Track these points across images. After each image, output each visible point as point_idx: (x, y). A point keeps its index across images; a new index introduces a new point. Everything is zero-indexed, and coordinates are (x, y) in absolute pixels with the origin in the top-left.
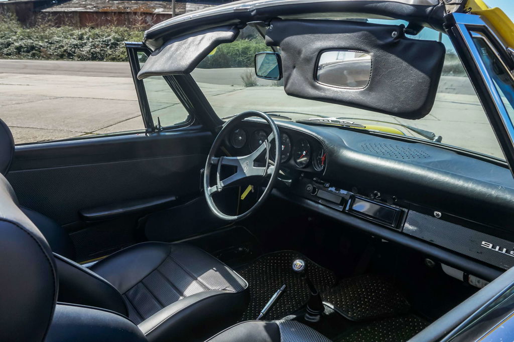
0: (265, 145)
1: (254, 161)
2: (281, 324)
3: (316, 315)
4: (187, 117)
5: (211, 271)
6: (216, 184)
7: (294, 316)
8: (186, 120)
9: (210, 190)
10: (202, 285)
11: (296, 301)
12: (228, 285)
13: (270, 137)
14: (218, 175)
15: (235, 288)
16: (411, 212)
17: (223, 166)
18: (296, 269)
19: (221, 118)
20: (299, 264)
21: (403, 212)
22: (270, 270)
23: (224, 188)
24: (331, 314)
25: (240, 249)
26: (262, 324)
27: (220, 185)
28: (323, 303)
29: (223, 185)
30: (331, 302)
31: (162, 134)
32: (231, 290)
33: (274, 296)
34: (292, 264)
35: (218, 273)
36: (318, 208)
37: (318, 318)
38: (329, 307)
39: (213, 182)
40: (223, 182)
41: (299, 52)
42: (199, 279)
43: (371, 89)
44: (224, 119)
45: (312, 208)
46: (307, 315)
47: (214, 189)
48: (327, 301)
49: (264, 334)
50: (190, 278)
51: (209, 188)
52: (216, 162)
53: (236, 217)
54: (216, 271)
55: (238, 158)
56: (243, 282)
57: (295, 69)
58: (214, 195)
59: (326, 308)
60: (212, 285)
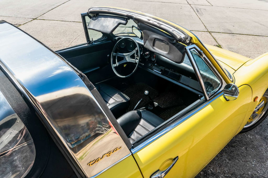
0: (134, 51)
1: (130, 56)
2: (141, 111)
3: (152, 107)
4: (102, 36)
5: (116, 94)
6: (116, 63)
7: (145, 108)
8: (102, 37)
9: (114, 66)
10: (114, 99)
11: (144, 102)
12: (123, 99)
13: (136, 49)
14: (116, 60)
15: (126, 100)
16: (183, 76)
17: (118, 57)
18: (146, 94)
19: (114, 34)
20: (146, 92)
21: (181, 75)
22: (134, 90)
23: (119, 66)
24: (157, 106)
25: (123, 83)
26: (136, 111)
27: (117, 64)
28: (154, 103)
29: (119, 64)
30: (157, 102)
31: (93, 44)
32: (124, 101)
33: (139, 102)
34: (144, 92)
35: (119, 95)
36: (153, 72)
37: (152, 108)
38: (156, 104)
39: (114, 63)
40: (119, 63)
41: (149, 36)
42: (113, 97)
43: (168, 54)
44: (116, 35)
45: (150, 72)
46: (149, 107)
47: (115, 65)
48: (155, 102)
49: (137, 115)
50: (109, 97)
51: (113, 65)
52: (115, 55)
53: (125, 77)
54: (118, 94)
55: (124, 54)
56: (128, 98)
57: (147, 41)
58: (116, 68)
59: (155, 104)
60: (117, 99)
